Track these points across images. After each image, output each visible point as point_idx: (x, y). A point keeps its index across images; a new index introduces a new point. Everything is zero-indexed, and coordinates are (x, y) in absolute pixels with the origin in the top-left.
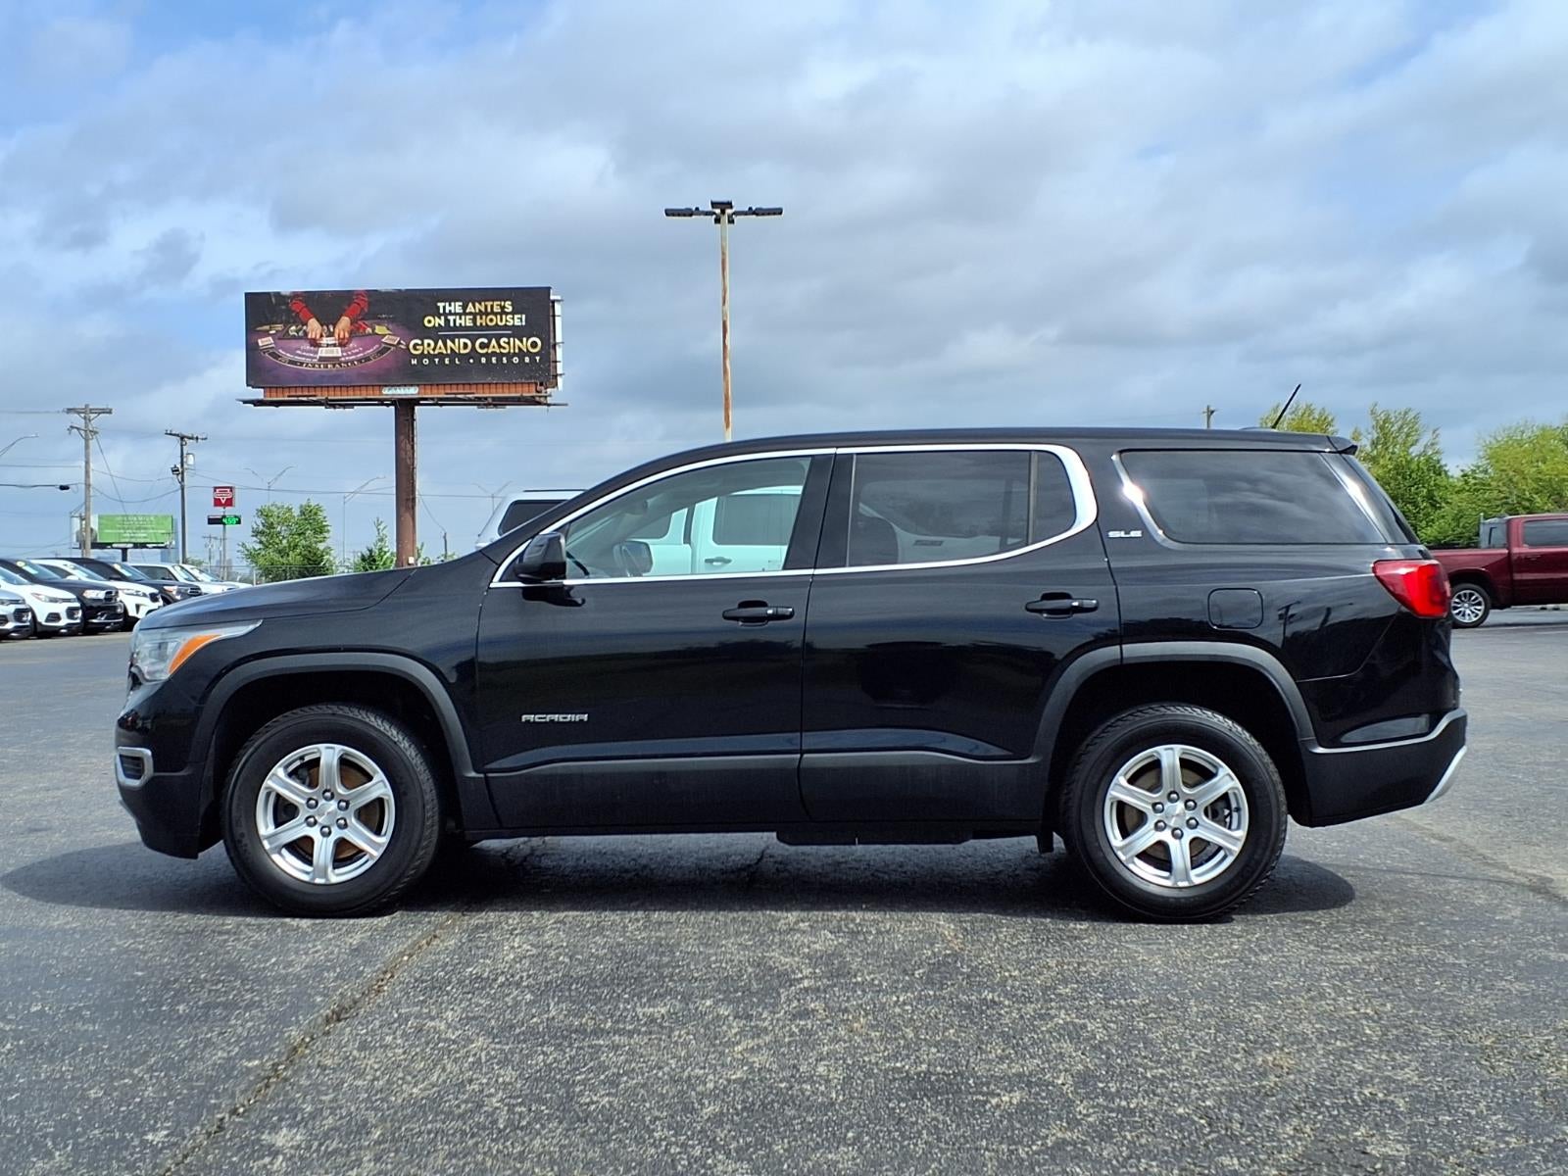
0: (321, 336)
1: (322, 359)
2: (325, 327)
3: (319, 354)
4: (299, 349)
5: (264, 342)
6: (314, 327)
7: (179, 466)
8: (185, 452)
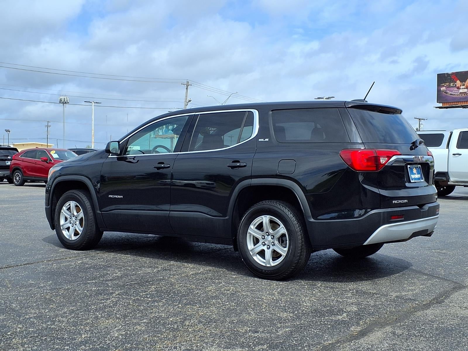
0: (461, 86)
1: (460, 93)
2: (462, 83)
3: (460, 91)
4: (454, 90)
5: (443, 89)
6: (458, 83)
7: (418, 128)
8: (420, 124)
